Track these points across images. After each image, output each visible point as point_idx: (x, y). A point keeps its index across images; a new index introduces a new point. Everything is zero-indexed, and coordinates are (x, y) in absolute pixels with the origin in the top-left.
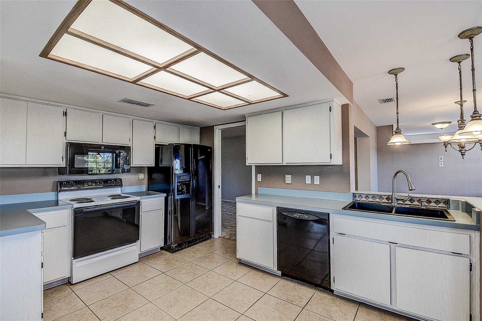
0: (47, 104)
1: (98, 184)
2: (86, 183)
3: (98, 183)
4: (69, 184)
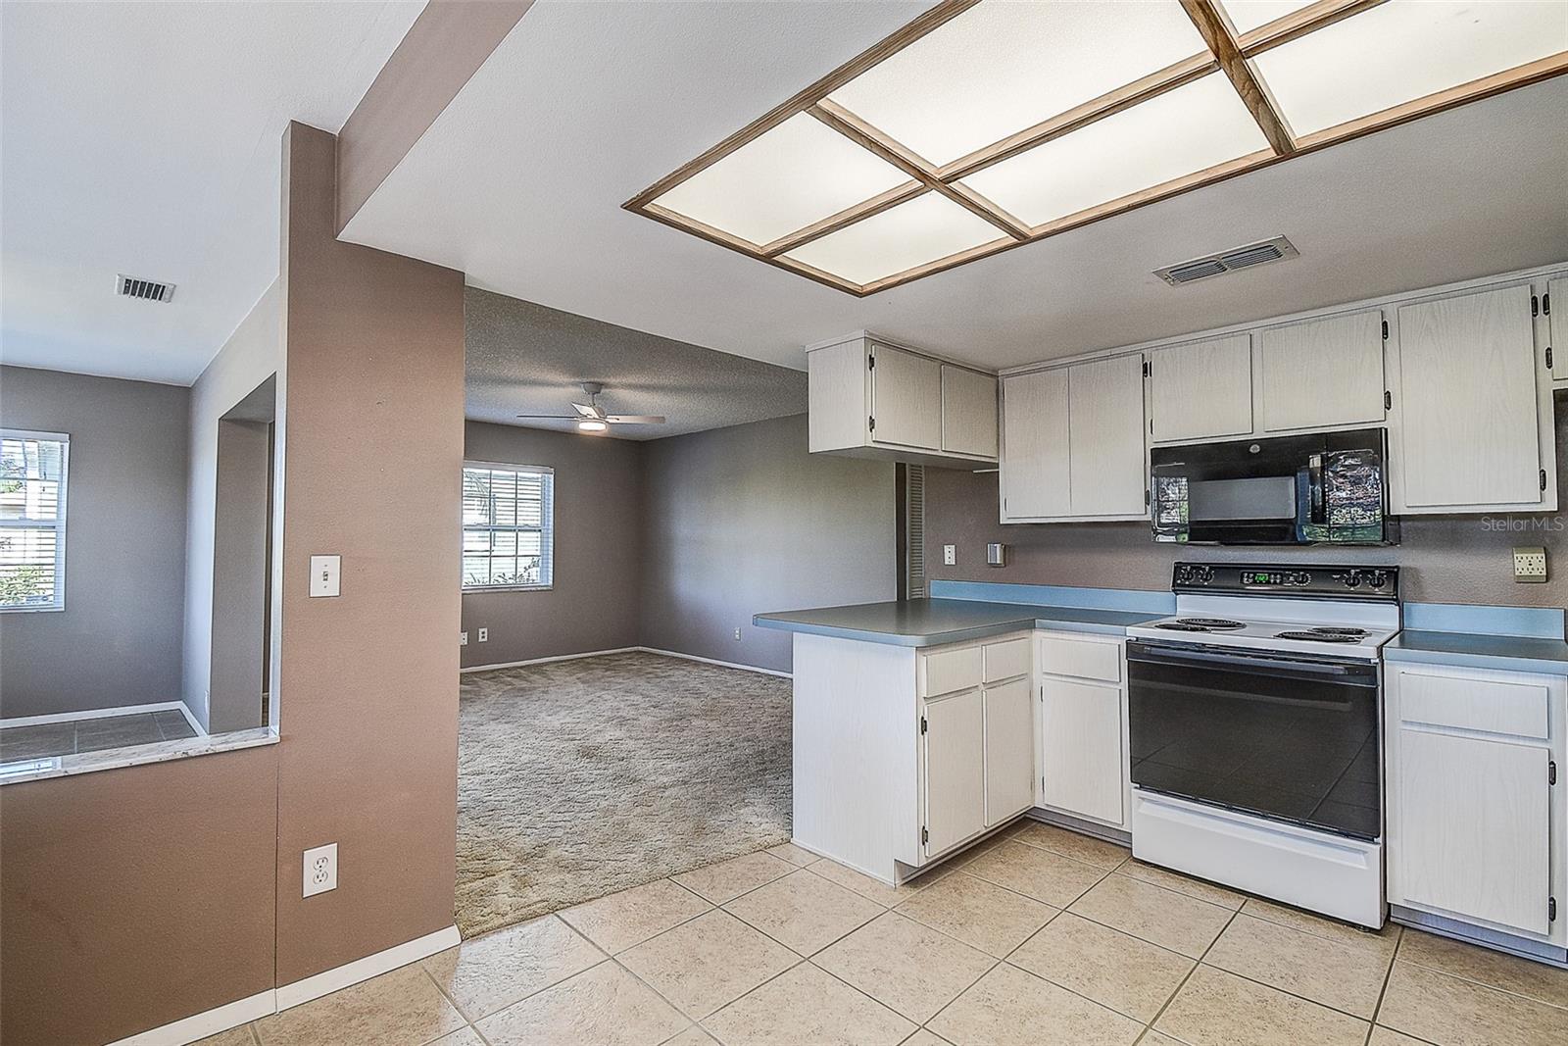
0: (1107, 358)
1: (1292, 582)
2: (1249, 573)
3: (1291, 579)
4: (1197, 573)
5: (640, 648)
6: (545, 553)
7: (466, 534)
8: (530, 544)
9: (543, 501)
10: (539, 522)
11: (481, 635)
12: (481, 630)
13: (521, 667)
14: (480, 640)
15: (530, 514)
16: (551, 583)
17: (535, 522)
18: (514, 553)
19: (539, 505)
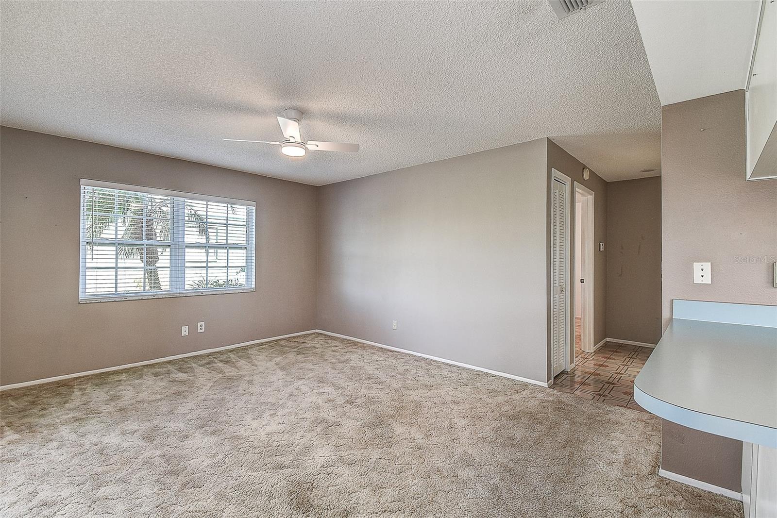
5: (317, 331)
6: (249, 264)
7: (187, 250)
8: (238, 258)
9: (248, 226)
10: (245, 242)
11: (199, 327)
12: (199, 324)
13: (231, 351)
14: (199, 331)
15: (238, 236)
16: (253, 286)
17: (242, 241)
18: (226, 265)
19: (245, 230)
